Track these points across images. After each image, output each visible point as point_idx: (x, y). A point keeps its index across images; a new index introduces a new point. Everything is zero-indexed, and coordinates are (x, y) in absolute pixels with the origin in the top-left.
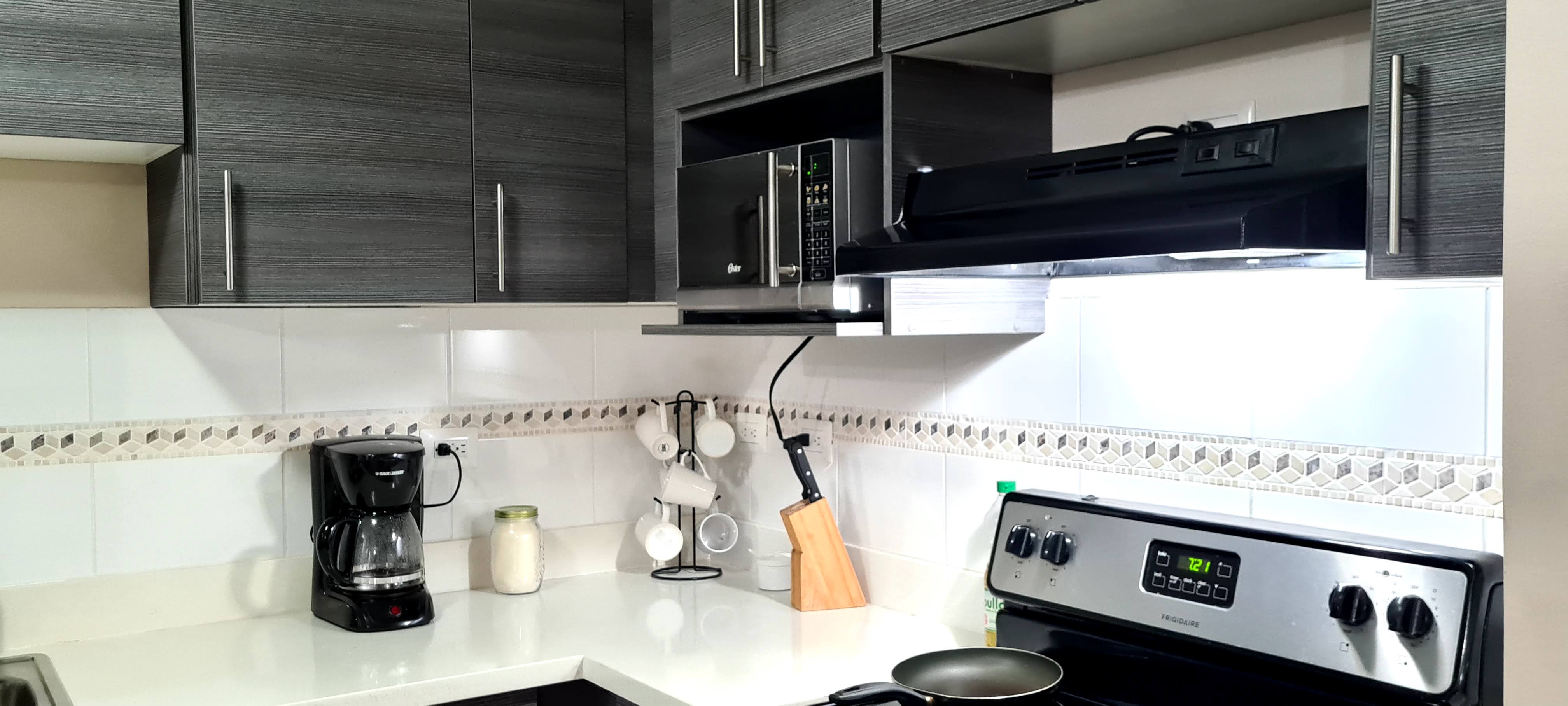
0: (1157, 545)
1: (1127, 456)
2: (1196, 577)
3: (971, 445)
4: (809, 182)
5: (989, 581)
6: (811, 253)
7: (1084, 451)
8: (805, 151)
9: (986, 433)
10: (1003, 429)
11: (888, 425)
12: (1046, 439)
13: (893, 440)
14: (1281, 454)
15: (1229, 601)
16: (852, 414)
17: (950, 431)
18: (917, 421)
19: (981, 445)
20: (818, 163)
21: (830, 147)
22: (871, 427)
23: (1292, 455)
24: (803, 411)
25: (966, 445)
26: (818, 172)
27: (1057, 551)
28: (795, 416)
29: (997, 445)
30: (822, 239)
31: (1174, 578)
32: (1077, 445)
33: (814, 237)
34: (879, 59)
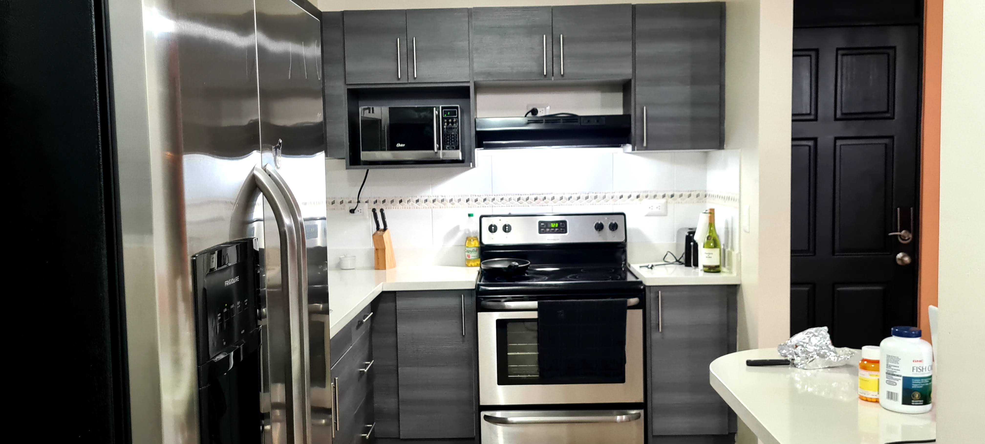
0: (540, 222)
1: (511, 202)
2: (555, 228)
3: (444, 205)
4: (446, 118)
5: (481, 242)
6: (447, 141)
7: (494, 202)
8: (443, 108)
9: (451, 200)
10: (459, 198)
11: (401, 201)
12: (478, 199)
13: (404, 207)
14: (561, 196)
15: (566, 232)
16: (380, 199)
17: (434, 201)
18: (417, 199)
19: (449, 204)
20: (450, 113)
21: (457, 108)
22: (391, 203)
23: (564, 196)
24: (348, 201)
25: (442, 205)
26: (450, 115)
27: (507, 229)
28: (343, 203)
29: (457, 204)
30: (453, 137)
31: (548, 230)
32: (491, 200)
33: (449, 136)
34: (469, 82)
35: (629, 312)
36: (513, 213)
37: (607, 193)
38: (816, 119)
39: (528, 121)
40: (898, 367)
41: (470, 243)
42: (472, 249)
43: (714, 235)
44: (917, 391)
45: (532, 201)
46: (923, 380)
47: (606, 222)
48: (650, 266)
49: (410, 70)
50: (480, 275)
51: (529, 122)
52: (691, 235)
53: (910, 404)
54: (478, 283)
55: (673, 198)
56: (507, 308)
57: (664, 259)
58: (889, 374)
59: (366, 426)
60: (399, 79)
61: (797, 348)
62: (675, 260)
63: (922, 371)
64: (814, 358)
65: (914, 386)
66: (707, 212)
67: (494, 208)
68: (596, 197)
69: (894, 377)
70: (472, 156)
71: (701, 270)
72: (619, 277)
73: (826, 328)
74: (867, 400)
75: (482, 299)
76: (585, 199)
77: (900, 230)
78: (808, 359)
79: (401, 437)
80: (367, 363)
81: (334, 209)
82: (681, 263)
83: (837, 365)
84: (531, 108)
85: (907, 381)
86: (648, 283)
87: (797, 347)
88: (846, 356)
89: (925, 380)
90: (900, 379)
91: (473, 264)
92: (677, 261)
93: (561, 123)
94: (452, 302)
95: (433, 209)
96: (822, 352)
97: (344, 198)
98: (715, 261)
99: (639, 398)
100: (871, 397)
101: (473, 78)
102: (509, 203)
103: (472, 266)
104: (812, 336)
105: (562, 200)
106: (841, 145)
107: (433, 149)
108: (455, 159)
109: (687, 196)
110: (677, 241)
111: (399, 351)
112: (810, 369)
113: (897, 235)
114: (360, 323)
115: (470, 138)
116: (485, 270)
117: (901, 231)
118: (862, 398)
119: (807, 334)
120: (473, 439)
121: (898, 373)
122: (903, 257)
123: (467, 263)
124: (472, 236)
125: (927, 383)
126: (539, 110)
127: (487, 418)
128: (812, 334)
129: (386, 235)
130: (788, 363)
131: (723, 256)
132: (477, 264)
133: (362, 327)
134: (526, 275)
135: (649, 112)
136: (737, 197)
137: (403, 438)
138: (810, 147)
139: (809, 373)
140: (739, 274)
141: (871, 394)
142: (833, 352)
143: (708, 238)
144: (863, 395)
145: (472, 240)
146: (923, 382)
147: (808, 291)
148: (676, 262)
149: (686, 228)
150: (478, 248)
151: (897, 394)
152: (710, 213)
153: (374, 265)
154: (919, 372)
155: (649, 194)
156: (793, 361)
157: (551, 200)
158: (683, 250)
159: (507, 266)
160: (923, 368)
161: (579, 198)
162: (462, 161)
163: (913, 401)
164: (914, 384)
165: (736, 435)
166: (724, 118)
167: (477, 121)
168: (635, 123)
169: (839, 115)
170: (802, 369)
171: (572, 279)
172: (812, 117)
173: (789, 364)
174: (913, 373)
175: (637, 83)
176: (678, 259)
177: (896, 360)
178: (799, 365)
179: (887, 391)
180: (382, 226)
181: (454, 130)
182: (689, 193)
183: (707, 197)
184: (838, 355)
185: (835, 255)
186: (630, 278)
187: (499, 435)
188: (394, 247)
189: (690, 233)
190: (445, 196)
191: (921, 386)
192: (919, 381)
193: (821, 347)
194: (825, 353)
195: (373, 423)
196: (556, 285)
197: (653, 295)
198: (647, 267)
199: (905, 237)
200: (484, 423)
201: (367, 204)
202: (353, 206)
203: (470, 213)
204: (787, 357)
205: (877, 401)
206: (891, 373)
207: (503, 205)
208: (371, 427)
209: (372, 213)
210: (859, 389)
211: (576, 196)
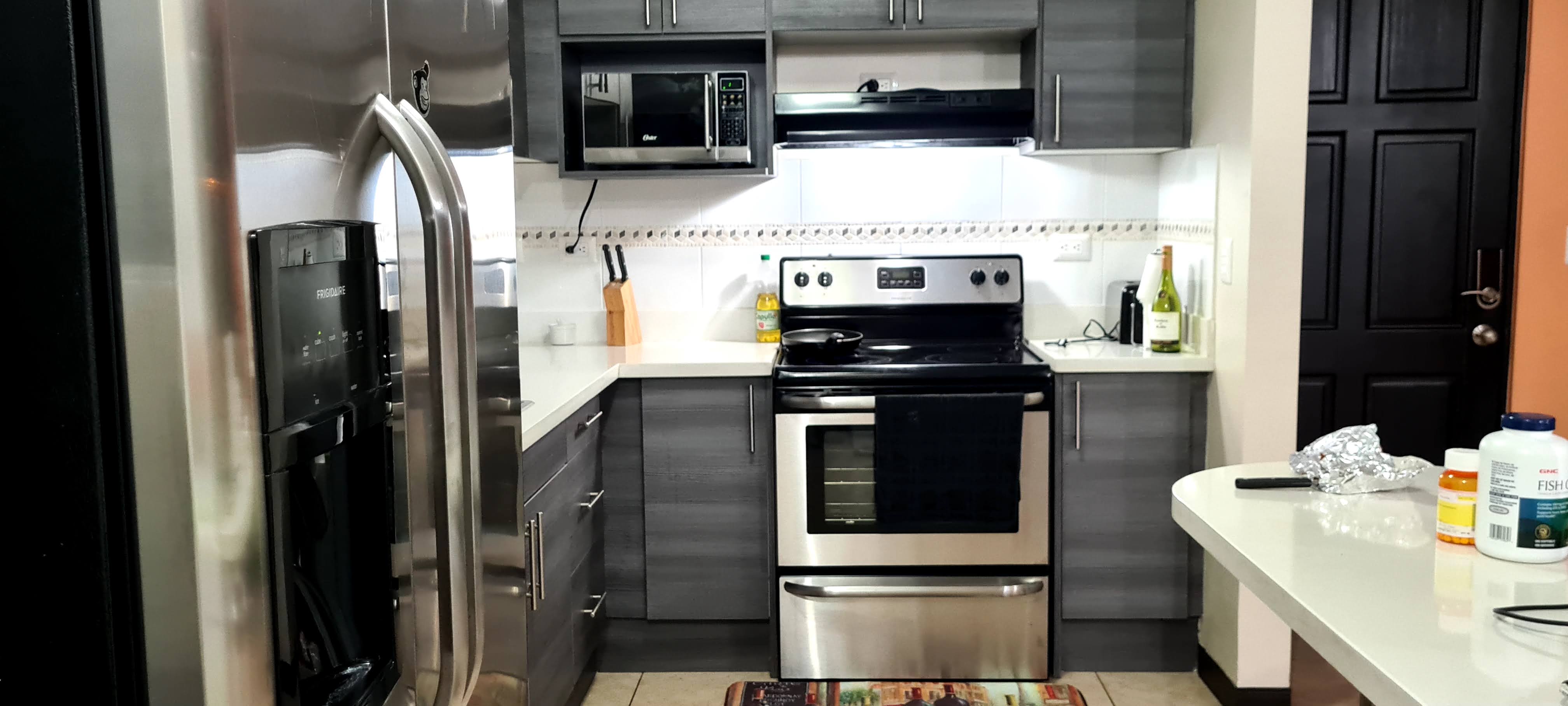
0: (880, 270)
3: (722, 241)
4: (724, 93)
5: (782, 302)
6: (727, 131)
7: (804, 236)
8: (720, 76)
9: (733, 233)
10: (746, 229)
11: (650, 234)
12: (778, 232)
13: (655, 243)
14: (915, 227)
15: (923, 286)
16: (615, 230)
17: (705, 234)
18: (677, 230)
19: (730, 239)
20: (731, 83)
21: (743, 75)
22: (634, 237)
23: (920, 227)
24: (563, 232)
25: (718, 240)
26: (731, 88)
27: (825, 280)
28: (554, 236)
29: (742, 238)
30: (736, 124)
31: (893, 282)
32: (799, 233)
33: (730, 122)
34: (764, 32)
35: (1027, 415)
36: (835, 254)
37: (992, 222)
38: (1344, 101)
39: (863, 98)
40: (1513, 481)
41: (763, 304)
42: (766, 314)
43: (1170, 292)
44: (1543, 524)
45: (866, 235)
46: (1555, 504)
47: (990, 270)
48: (1062, 342)
49: (666, 11)
50: (779, 355)
51: (863, 100)
52: (1131, 292)
53: (1532, 546)
54: (777, 365)
55: (1101, 232)
56: (824, 406)
57: (1084, 332)
58: (1495, 494)
59: (591, 596)
60: (647, 27)
61: (1325, 459)
62: (1102, 334)
63: (1556, 489)
64: (1354, 474)
65: (1541, 515)
66: (1159, 252)
67: (803, 245)
68: (973, 229)
69: (1504, 499)
70: (769, 156)
71: (1147, 349)
72: (1011, 359)
73: (1373, 427)
74: (1452, 542)
75: (784, 392)
76: (954, 231)
77: (1480, 286)
78: (1343, 476)
79: (649, 617)
80: (592, 494)
81: (541, 247)
82: (1112, 339)
83: (1393, 488)
84: (866, 80)
85: (1528, 506)
86: (1058, 369)
87: (1323, 456)
88: (1410, 471)
89: (1560, 504)
90: (1516, 504)
91: (768, 338)
92: (1105, 334)
93: (917, 103)
94: (733, 398)
95: (703, 247)
96: (1368, 464)
97: (556, 228)
98: (1171, 333)
99: (1041, 557)
100: (1461, 536)
101: (771, 27)
102: (828, 238)
103: (766, 341)
104: (1349, 440)
105: (916, 234)
106: (1385, 144)
107: (703, 144)
108: (740, 161)
109: (1126, 229)
110: (1107, 303)
111: (645, 477)
112: (1347, 494)
113: (1475, 295)
114: (582, 428)
115: (764, 126)
116: (788, 346)
117: (1482, 289)
118: (1442, 538)
119: (1339, 437)
120: (767, 621)
121: (1512, 492)
122: (1485, 331)
123: (758, 337)
124: (767, 292)
125: (1563, 510)
126: (880, 83)
127: (789, 587)
128: (1349, 437)
129: (625, 288)
130: (1308, 483)
131: (1185, 325)
132: (776, 338)
133: (585, 435)
134: (856, 356)
135: (1064, 85)
136: (1212, 226)
137: (652, 618)
138: (1333, 146)
139: (1344, 501)
140: (1212, 354)
141: (1461, 531)
142: (1388, 464)
143: (1160, 295)
144: (1445, 533)
145: (767, 299)
146: (1556, 508)
147: (1324, 388)
148: (1104, 337)
149: (1124, 282)
150: (777, 312)
151: (1508, 528)
152: (1165, 253)
153: (606, 340)
154: (1549, 490)
155: (1062, 225)
156: (1316, 480)
157: (898, 233)
158: (1117, 317)
159: (824, 341)
160: (1558, 483)
161: (944, 230)
162: (752, 166)
163: (1537, 541)
164: (1541, 511)
165: (1199, 620)
166: (1191, 96)
167: (777, 97)
168: (1041, 102)
169: (1383, 93)
170: (1331, 495)
171: (935, 362)
172: (1338, 97)
173: (1309, 486)
174: (1538, 491)
175: (1046, 35)
176: (1108, 332)
177: (1510, 469)
178: (1327, 488)
179: (1491, 525)
180: (618, 275)
181: (738, 113)
182: (1129, 223)
183: (1159, 229)
184: (1396, 470)
185: (1369, 329)
186: (1028, 360)
187: (807, 616)
188: (639, 308)
189: (1129, 288)
190: (723, 226)
191: (1552, 514)
192: (1549, 506)
193: (1368, 456)
194: (1374, 467)
195: (603, 594)
196: (905, 371)
197: (1066, 389)
198: (1057, 344)
199: (1489, 299)
200: (784, 595)
201: (594, 238)
202: (571, 241)
203: (764, 254)
204: (1306, 473)
205: (1471, 543)
206: (1499, 492)
207: (819, 242)
208: (598, 599)
209: (603, 252)
210: (1438, 522)
211: (938, 228)
